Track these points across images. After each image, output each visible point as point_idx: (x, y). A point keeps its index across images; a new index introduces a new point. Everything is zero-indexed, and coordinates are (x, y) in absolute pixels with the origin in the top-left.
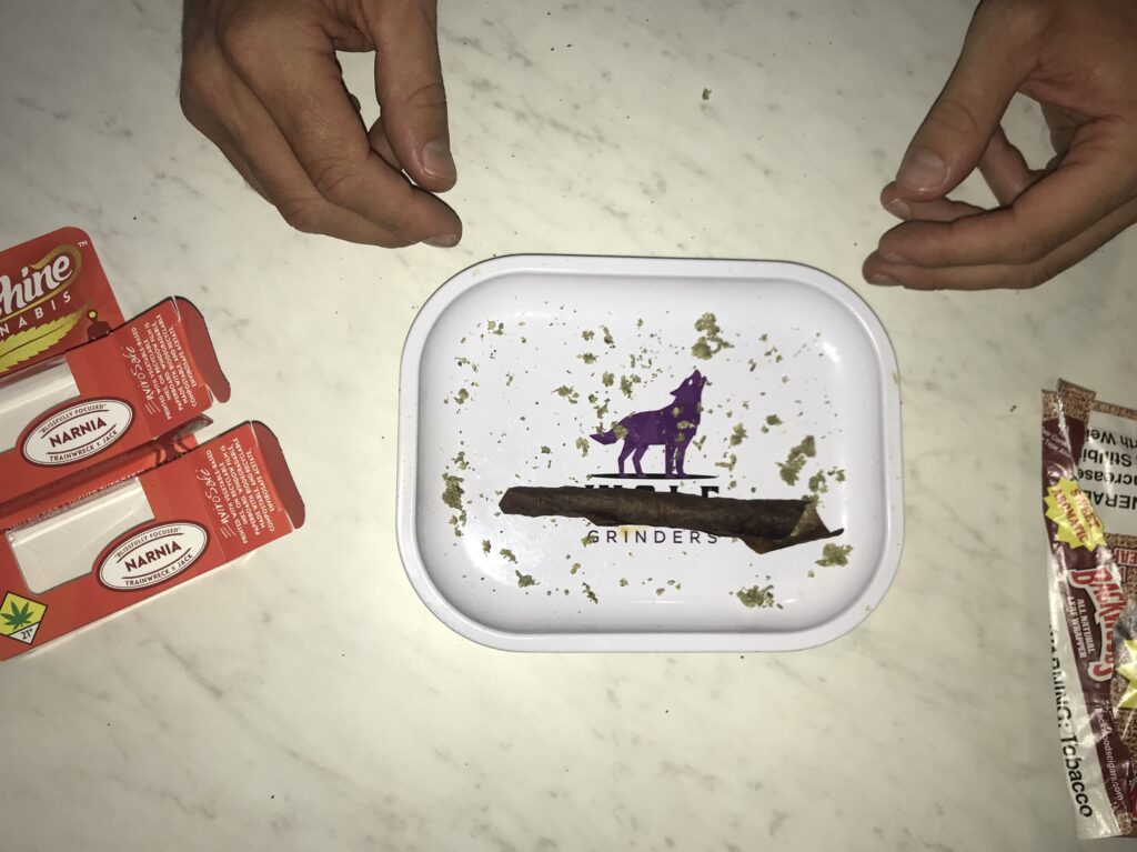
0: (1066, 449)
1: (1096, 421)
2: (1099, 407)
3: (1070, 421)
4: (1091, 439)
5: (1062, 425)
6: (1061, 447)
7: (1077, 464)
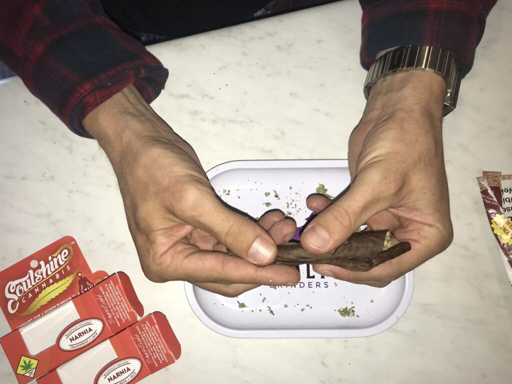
0: (494, 202)
1: (504, 184)
2: (504, 178)
3: (492, 188)
4: (504, 193)
5: (490, 191)
6: (492, 201)
7: (501, 207)
